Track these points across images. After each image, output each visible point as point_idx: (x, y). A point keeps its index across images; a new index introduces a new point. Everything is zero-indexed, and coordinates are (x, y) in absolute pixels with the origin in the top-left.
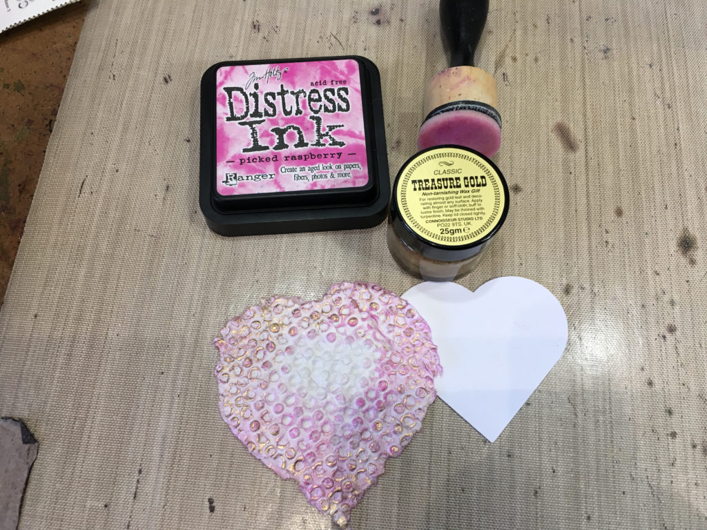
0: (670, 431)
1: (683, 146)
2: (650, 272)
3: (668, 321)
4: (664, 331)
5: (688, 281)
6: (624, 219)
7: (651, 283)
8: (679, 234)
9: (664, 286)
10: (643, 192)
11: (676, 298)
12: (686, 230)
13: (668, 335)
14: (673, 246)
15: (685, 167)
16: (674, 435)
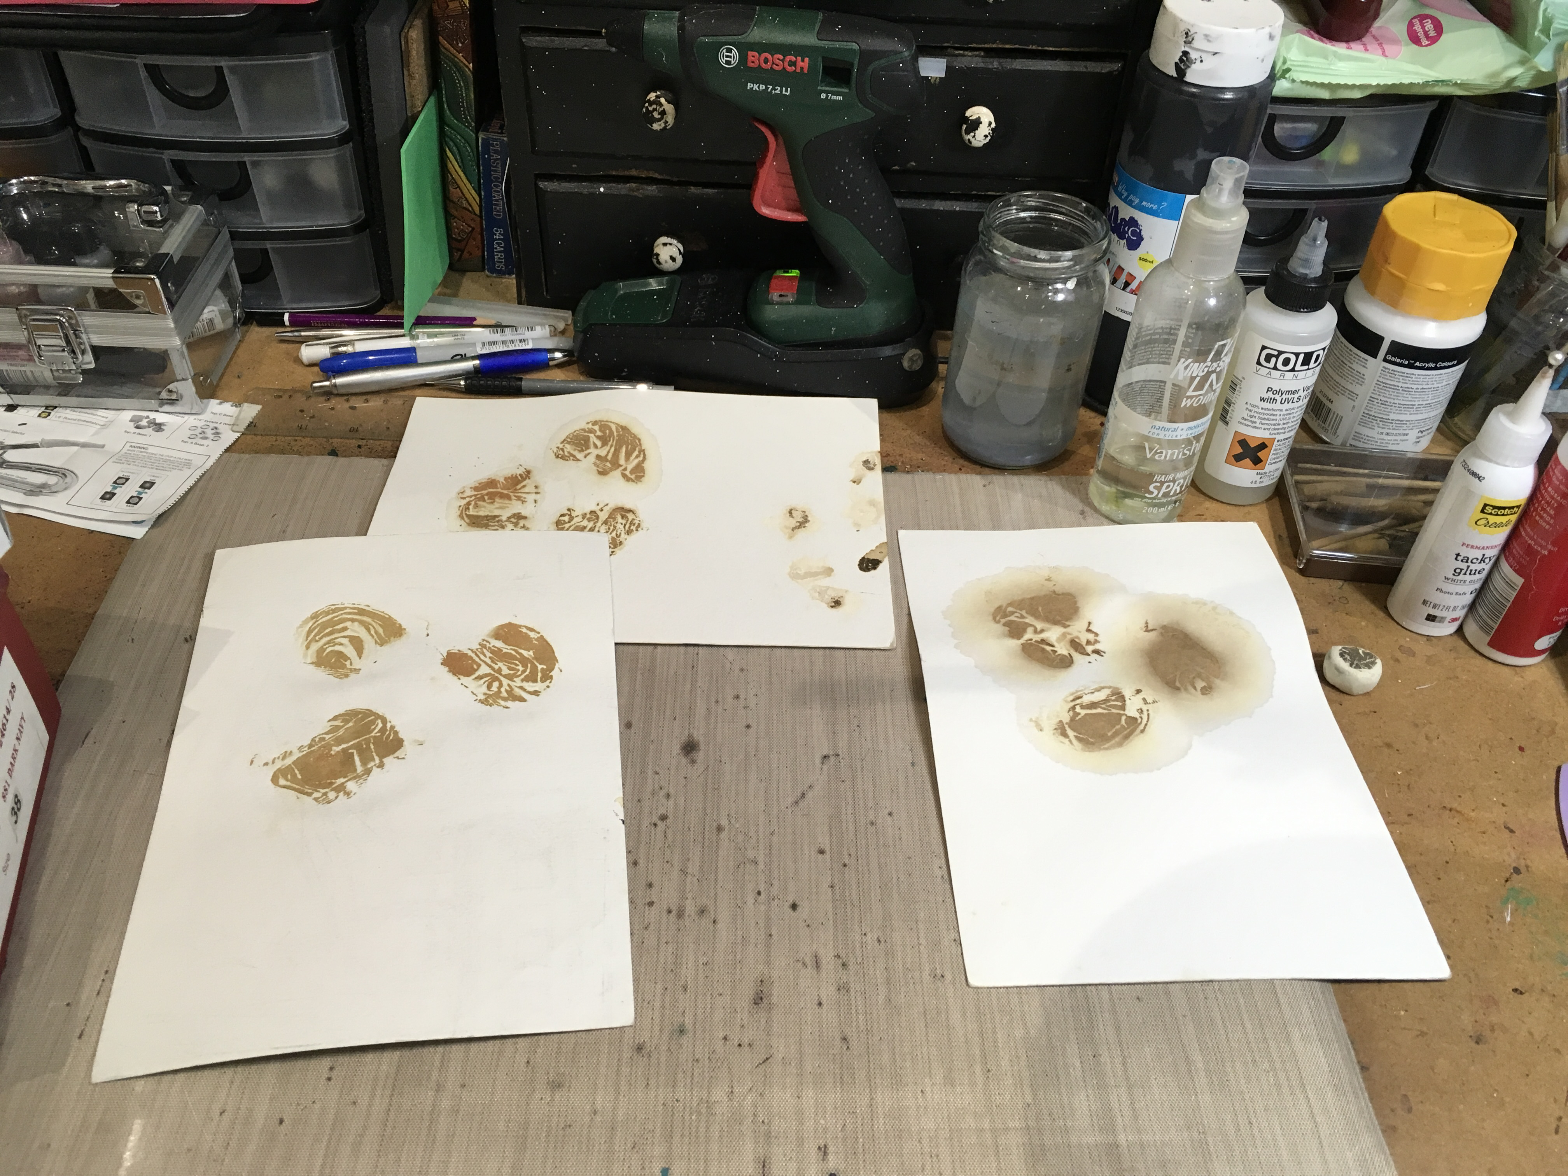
0: (648, 900)
1: (700, 667)
2: (650, 773)
3: (662, 811)
4: (655, 819)
5: (686, 778)
6: (633, 730)
7: (650, 781)
8: (684, 738)
9: (662, 783)
10: (654, 709)
11: (672, 792)
12: (690, 736)
13: (659, 823)
14: (676, 749)
15: (699, 684)
16: (651, 904)
